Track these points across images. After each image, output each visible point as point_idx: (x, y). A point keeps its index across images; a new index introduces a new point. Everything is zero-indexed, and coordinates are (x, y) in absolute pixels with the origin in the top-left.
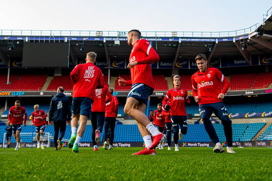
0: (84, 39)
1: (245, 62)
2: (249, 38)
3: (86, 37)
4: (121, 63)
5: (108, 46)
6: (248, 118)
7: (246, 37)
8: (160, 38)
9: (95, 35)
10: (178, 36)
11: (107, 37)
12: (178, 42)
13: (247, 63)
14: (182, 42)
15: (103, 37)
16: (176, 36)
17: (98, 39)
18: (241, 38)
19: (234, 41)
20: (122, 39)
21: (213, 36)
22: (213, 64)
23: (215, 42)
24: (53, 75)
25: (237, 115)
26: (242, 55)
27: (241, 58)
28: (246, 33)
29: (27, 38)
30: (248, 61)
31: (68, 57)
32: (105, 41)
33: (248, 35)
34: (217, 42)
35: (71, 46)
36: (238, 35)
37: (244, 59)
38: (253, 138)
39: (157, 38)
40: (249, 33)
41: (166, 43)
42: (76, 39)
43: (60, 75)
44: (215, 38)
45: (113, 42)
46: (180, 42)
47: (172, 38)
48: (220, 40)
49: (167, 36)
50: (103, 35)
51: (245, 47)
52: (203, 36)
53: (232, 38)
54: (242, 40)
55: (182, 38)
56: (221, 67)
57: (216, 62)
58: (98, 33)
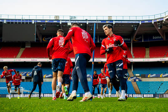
0: (46, 22)
1: (161, 38)
2: (164, 21)
3: (47, 20)
5: (63, 26)
6: (162, 77)
7: (161, 20)
8: (100, 21)
9: (54, 19)
10: (112, 19)
11: (62, 20)
12: (112, 24)
13: (162, 39)
14: (116, 24)
15: (59, 20)
16: (111, 19)
17: (56, 22)
18: (158, 20)
19: (153, 23)
20: (73, 22)
21: (137, 19)
22: (137, 39)
23: (139, 24)
24: (24, 47)
25: (154, 75)
26: (159, 33)
27: (157, 34)
28: (162, 17)
29: (5, 21)
30: (163, 37)
31: (35, 34)
32: (61, 23)
33: (163, 18)
34: (140, 24)
35: (37, 26)
36: (156, 18)
37: (160, 36)
38: (165, 92)
39: (98, 21)
40: (164, 16)
41: (104, 24)
42: (40, 21)
43: (30, 47)
44: (139, 21)
45: (67, 23)
46: (114, 23)
47: (108, 21)
48: (143, 22)
49: (104, 19)
50: (60, 19)
51: (161, 27)
52: (131, 19)
53: (152, 20)
54: (159, 22)
55: (115, 21)
56: (143, 41)
57: (140, 38)
58: (56, 17)
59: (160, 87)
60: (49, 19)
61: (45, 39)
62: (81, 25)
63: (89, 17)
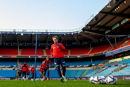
0: (8, 33)
1: (77, 43)
2: (79, 33)
3: (9, 32)
4: (24, 43)
5: (18, 36)
6: (78, 67)
7: (77, 32)
8: (41, 32)
9: (13, 31)
10: (48, 32)
11: (18, 32)
12: (48, 34)
13: (78, 44)
14: (50, 34)
15: (16, 32)
16: (47, 32)
17: (14, 33)
18: (75, 33)
19: (72, 34)
20: (24, 33)
21: (63, 32)
23: (64, 35)
25: (73, 66)
27: (75, 41)
28: (77, 31)
30: (78, 43)
31: (1, 41)
32: (17, 34)
33: (78, 31)
34: (65, 35)
35: (2, 36)
36: (74, 31)
37: (76, 42)
38: (80, 76)
39: (39, 32)
40: (79, 30)
41: (43, 35)
42: (4, 33)
44: (64, 33)
45: (20, 34)
46: (49, 34)
47: (45, 33)
48: (66, 34)
49: (43, 32)
50: (16, 31)
51: (77, 37)
52: (59, 32)
53: (71, 33)
54: (76, 34)
55: (50, 33)
56: (66, 45)
57: (65, 43)
58: (14, 30)
59: (77, 74)
60: (10, 31)
61: (7, 44)
62: (29, 35)
63: (34, 30)
